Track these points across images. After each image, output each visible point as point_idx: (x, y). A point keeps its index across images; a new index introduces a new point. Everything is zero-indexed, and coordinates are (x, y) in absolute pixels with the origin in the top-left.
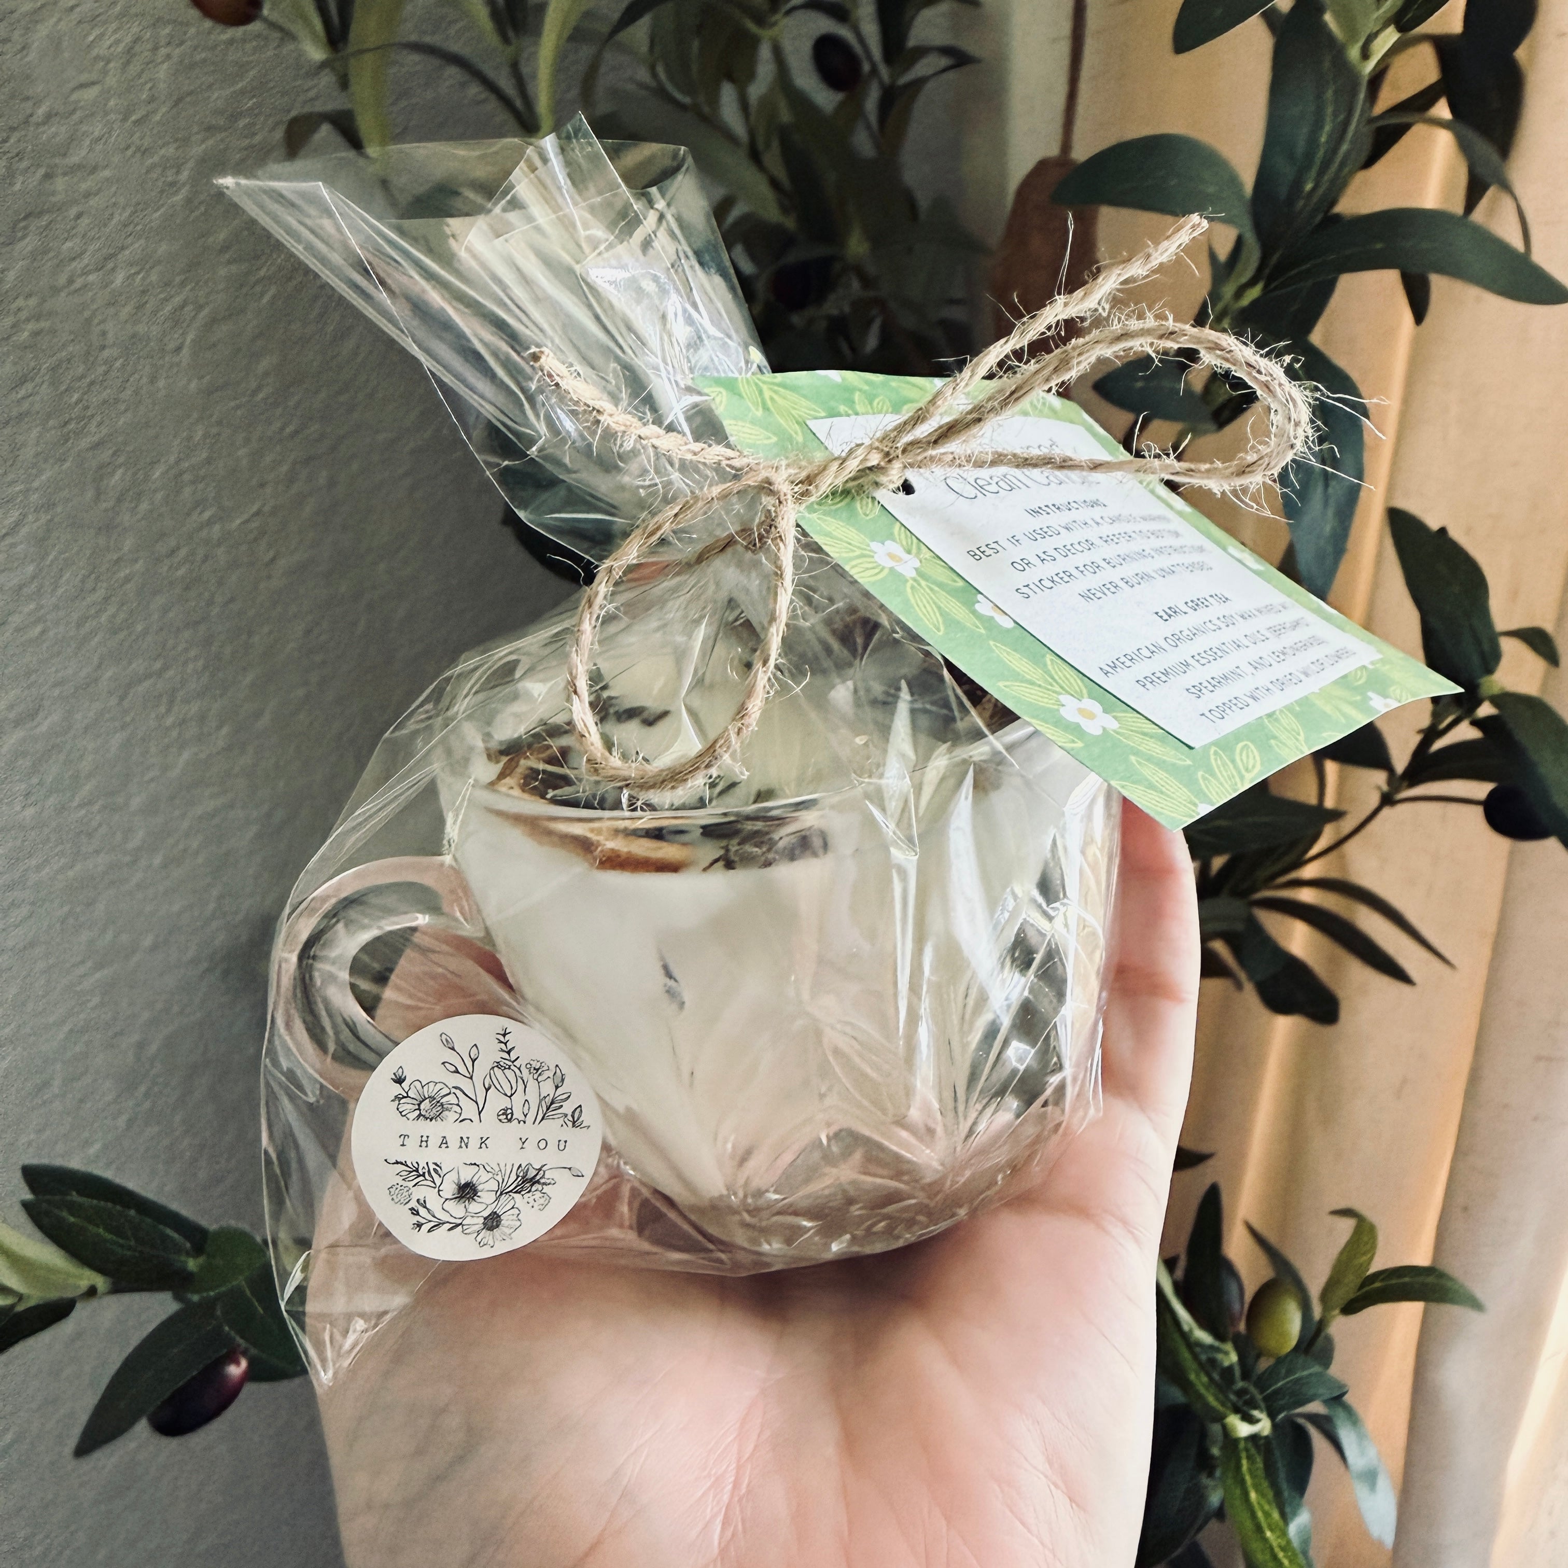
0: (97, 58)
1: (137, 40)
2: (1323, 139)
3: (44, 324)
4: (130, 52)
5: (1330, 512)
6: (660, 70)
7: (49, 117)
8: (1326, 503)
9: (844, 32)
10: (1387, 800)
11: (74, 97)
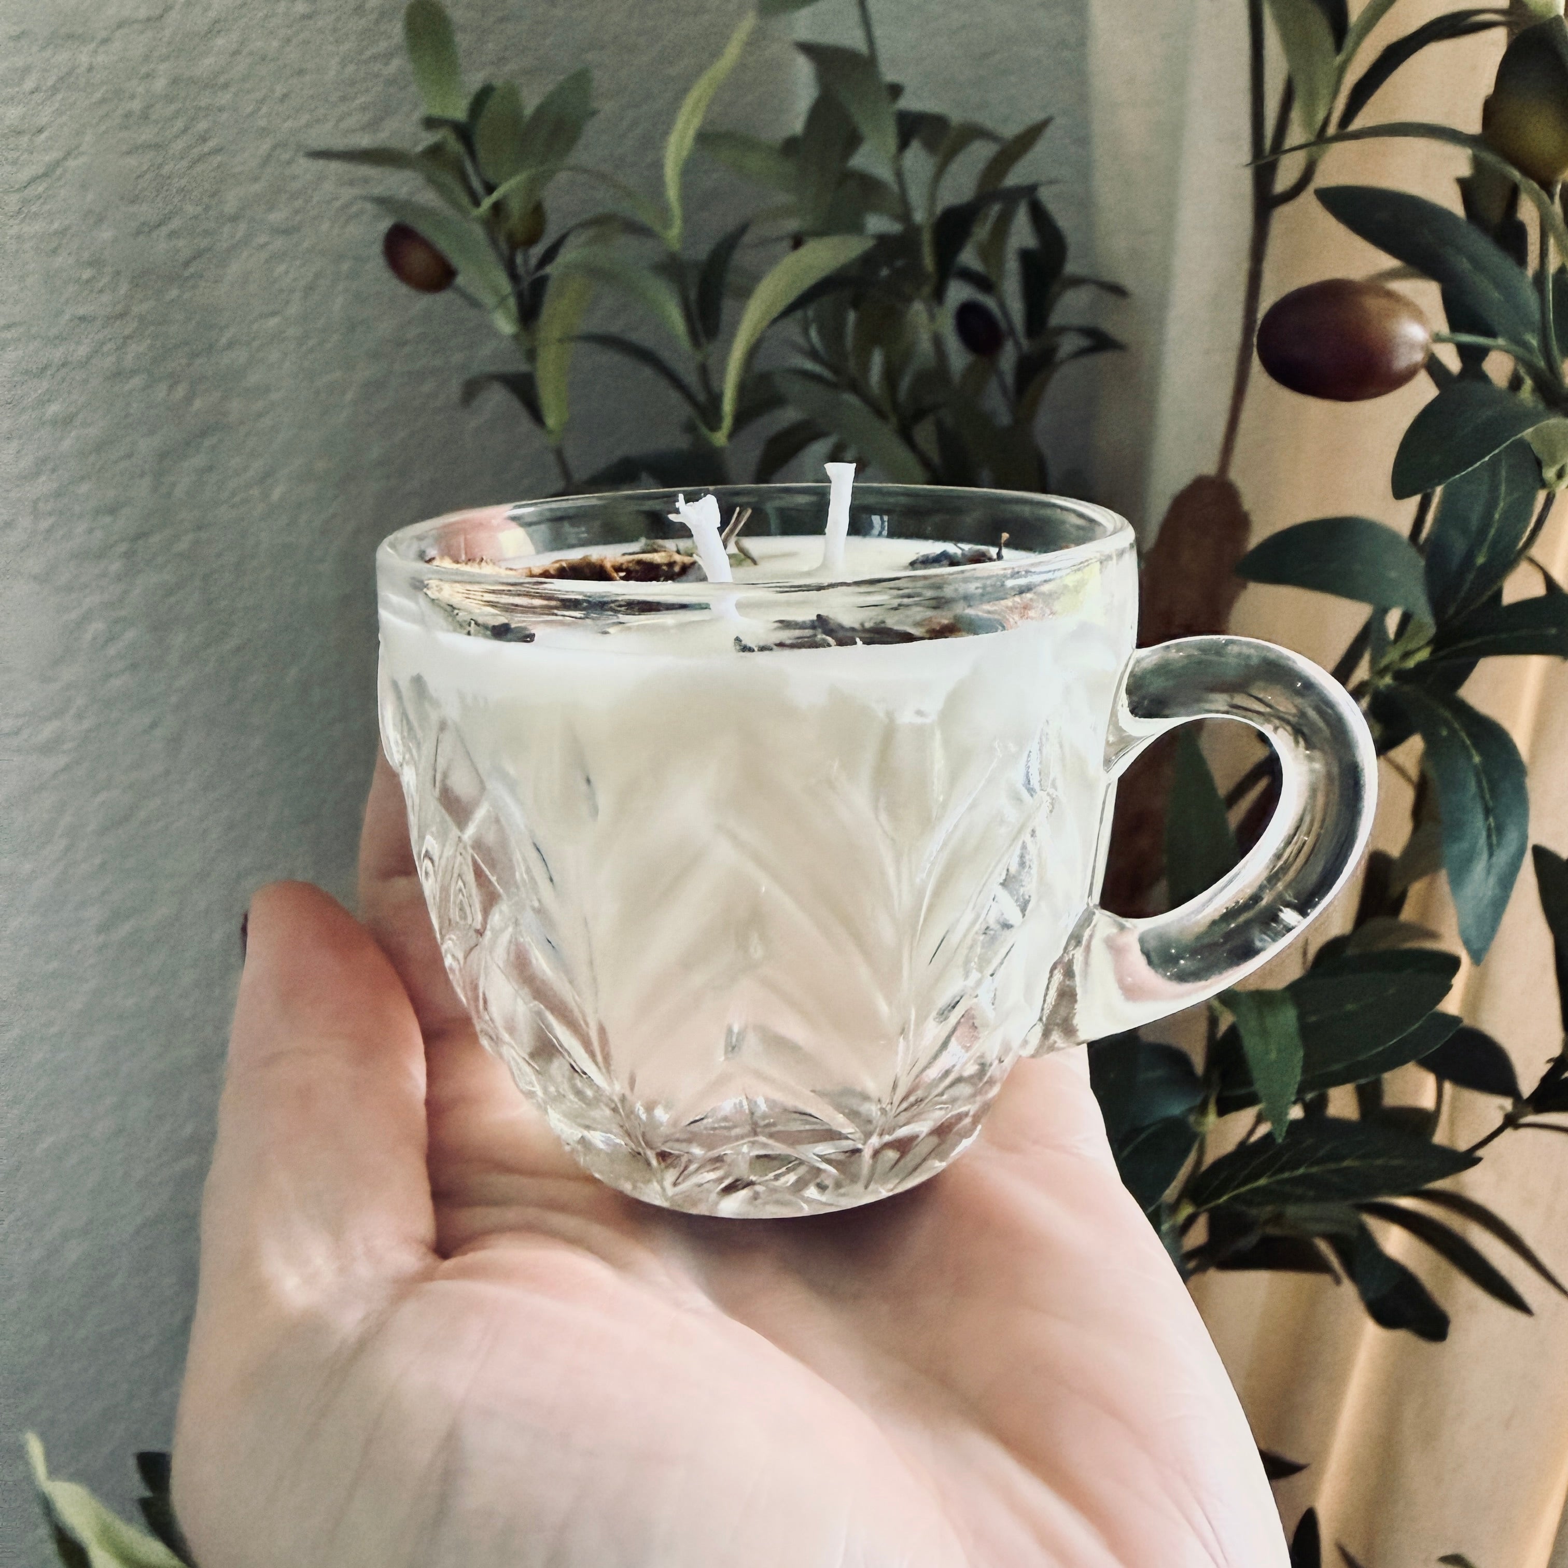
0: (281, 291)
1: (318, 276)
2: (1497, 516)
3: (204, 535)
4: (310, 289)
5: (1492, 880)
6: (813, 333)
7: (230, 345)
8: (1488, 872)
9: (989, 302)
10: (1511, 1122)
11: (255, 327)
